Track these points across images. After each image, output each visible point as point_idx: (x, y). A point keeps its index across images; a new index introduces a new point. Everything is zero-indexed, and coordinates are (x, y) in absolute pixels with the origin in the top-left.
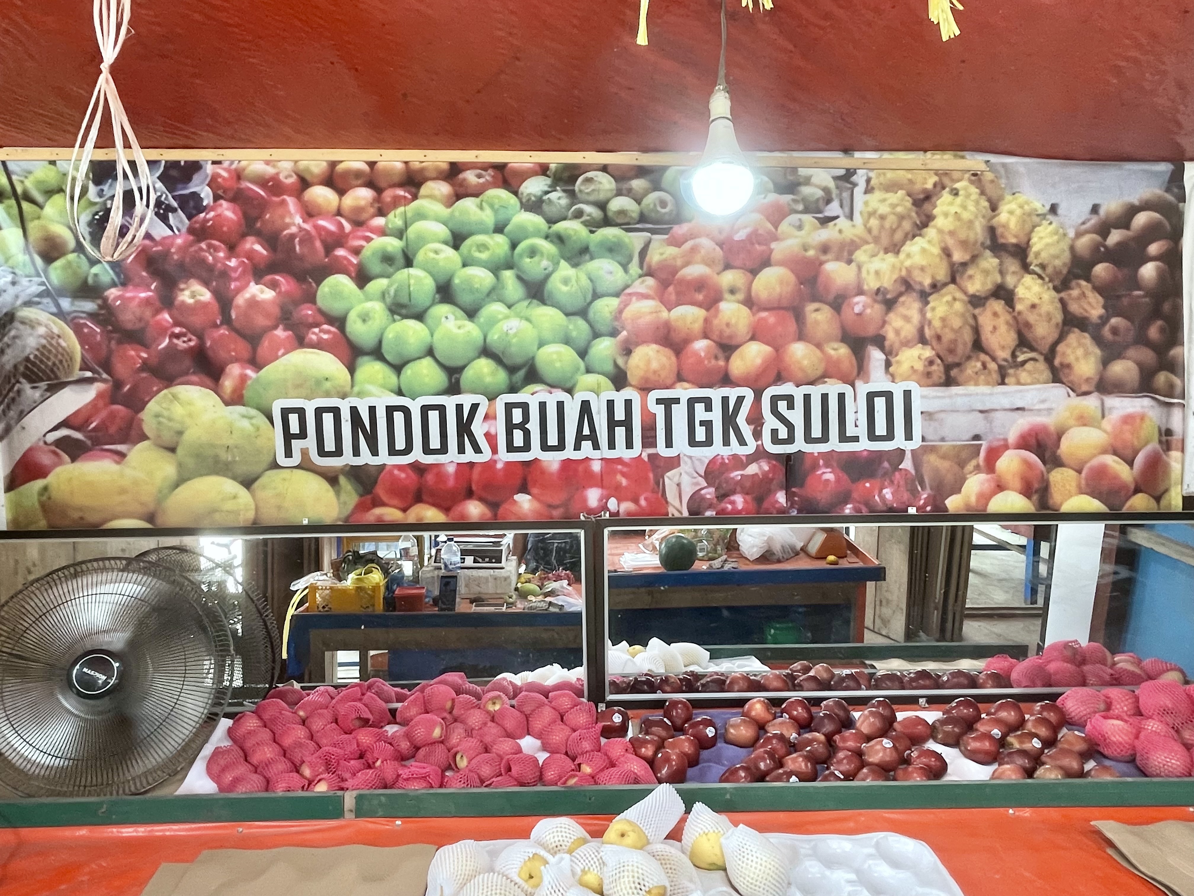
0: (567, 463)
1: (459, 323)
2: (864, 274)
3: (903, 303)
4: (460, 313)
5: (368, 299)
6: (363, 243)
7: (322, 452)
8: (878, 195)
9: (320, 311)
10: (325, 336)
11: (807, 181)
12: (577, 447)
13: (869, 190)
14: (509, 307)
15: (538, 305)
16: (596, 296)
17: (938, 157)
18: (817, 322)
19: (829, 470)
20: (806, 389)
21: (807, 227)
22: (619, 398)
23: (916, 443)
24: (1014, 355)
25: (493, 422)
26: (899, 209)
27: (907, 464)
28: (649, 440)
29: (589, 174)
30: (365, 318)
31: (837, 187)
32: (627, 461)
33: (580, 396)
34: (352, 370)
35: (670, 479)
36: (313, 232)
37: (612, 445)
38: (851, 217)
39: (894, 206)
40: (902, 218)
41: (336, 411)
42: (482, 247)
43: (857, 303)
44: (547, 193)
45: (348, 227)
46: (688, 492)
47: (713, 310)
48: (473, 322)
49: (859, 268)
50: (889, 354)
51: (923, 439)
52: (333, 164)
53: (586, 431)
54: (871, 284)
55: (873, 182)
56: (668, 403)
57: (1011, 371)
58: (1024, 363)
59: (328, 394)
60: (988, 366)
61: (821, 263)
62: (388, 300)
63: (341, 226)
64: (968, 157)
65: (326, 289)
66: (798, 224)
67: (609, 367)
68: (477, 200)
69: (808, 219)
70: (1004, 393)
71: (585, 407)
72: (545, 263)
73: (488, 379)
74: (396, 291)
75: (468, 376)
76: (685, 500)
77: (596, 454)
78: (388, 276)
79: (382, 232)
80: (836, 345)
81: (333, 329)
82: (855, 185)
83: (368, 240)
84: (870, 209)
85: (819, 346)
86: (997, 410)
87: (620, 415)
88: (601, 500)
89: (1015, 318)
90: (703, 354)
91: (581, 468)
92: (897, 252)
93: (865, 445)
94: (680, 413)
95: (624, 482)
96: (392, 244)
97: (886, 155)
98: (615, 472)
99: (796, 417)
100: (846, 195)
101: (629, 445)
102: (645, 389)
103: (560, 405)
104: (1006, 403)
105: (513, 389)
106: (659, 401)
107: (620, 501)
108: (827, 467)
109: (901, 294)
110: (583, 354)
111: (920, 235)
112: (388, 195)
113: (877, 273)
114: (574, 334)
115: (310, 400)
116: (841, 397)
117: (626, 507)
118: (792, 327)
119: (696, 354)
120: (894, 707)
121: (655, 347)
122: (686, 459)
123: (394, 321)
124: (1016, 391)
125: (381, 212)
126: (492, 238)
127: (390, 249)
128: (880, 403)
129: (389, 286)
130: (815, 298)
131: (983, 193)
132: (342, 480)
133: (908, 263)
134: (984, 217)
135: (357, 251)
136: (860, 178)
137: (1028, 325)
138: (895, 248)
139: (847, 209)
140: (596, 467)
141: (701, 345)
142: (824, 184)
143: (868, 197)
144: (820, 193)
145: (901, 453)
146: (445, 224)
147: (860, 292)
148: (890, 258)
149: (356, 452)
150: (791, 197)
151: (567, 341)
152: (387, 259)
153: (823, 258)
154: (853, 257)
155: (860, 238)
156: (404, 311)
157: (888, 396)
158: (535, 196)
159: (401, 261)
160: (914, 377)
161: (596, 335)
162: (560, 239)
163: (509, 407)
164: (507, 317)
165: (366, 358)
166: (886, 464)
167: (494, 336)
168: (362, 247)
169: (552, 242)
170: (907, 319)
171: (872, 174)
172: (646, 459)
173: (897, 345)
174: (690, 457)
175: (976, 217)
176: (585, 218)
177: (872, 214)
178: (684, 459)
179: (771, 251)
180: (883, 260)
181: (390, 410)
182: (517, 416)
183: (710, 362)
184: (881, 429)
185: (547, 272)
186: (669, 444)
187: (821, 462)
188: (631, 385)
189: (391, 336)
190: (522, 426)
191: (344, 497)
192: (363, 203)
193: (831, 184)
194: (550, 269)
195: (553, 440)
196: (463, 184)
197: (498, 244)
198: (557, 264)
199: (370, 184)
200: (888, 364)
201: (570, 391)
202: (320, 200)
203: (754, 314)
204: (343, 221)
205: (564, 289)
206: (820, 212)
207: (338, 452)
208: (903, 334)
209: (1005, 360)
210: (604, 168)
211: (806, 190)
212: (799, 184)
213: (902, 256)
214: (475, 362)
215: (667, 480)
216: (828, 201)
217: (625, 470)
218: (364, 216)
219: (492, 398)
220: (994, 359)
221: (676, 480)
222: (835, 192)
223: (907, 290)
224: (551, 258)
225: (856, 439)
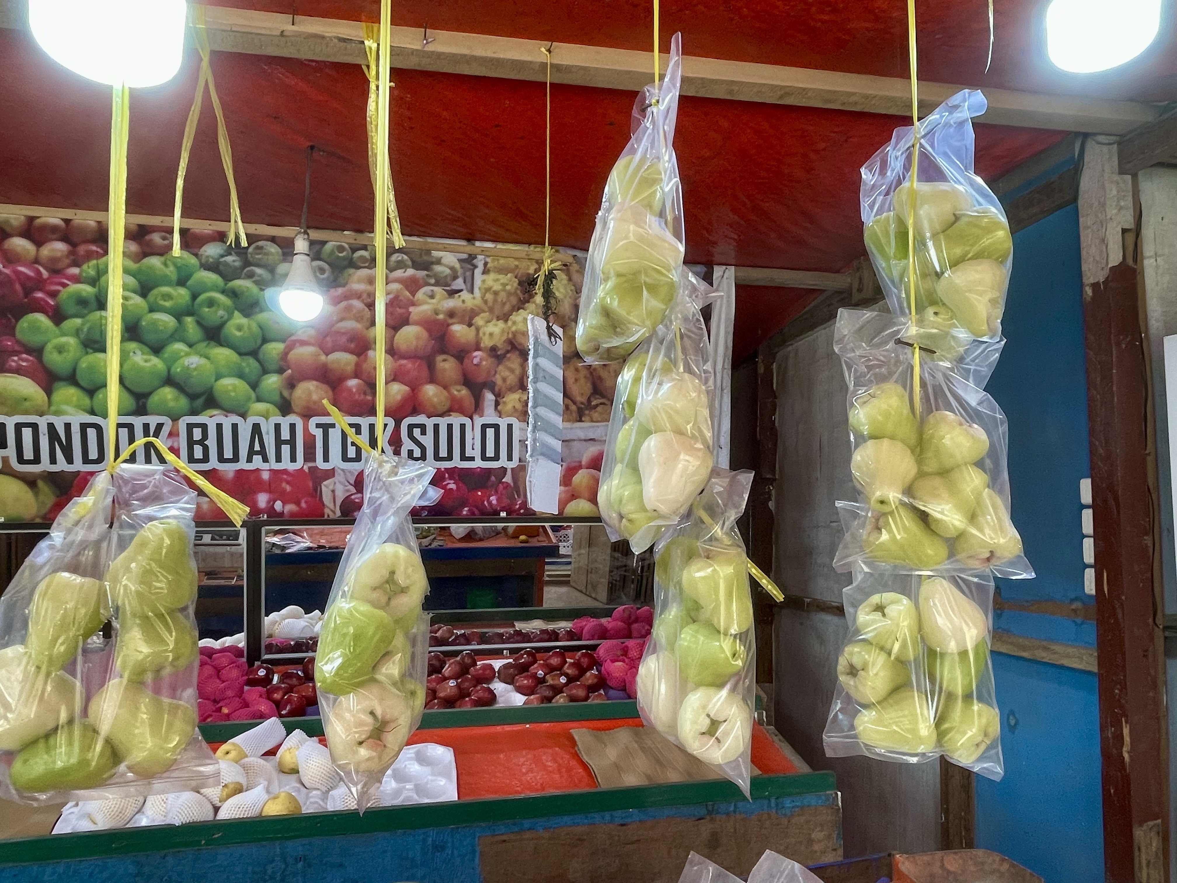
0: (240, 473)
1: (145, 357)
2: (481, 335)
3: (509, 359)
4: (146, 349)
5: (64, 334)
6: (59, 288)
7: (21, 460)
8: (492, 276)
9: (18, 342)
10: (24, 364)
11: (438, 262)
12: (249, 460)
13: (486, 272)
14: (190, 346)
15: (216, 346)
16: (265, 340)
17: (539, 249)
18: (444, 370)
19: (452, 482)
20: (435, 420)
21: (438, 297)
22: (285, 422)
23: (514, 464)
24: (589, 401)
25: (176, 439)
26: (508, 288)
27: (508, 479)
28: (310, 455)
29: (260, 243)
30: (60, 349)
31: (462, 268)
32: (291, 472)
33: (252, 420)
34: (49, 392)
35: (326, 488)
36: (13, 277)
37: (279, 459)
38: (472, 291)
39: (504, 285)
40: (509, 294)
41: (35, 427)
42: (167, 297)
43: (475, 357)
44: (222, 256)
45: (45, 274)
46: (341, 496)
47: (362, 357)
48: (157, 357)
49: (478, 330)
50: (498, 396)
51: (520, 460)
52: (31, 219)
53: (257, 447)
54: (486, 342)
55: (489, 265)
56: (326, 428)
57: (587, 412)
58: (597, 406)
59: (26, 413)
60: (570, 408)
61: (449, 325)
62: (82, 336)
63: (39, 273)
64: (561, 251)
65: (25, 325)
66: (430, 294)
67: (277, 398)
68: (162, 259)
69: (438, 290)
70: (581, 428)
71: (256, 429)
72: (221, 312)
73: (172, 404)
74: (89, 329)
75: (154, 400)
76: (339, 502)
77: (265, 466)
78: (82, 316)
79: (77, 279)
80: (459, 387)
81: (31, 358)
82: (475, 267)
83: (65, 285)
84: (486, 286)
85: (445, 387)
86: (574, 440)
87: (285, 435)
88: (268, 502)
89: (591, 373)
90: (354, 390)
91: (252, 477)
92: (506, 321)
93: (478, 463)
94: (335, 436)
95: (288, 488)
96: (86, 289)
97: (500, 246)
98: (281, 480)
99: (428, 441)
100: (468, 274)
101: (293, 459)
102: (307, 416)
103: (235, 427)
104: (582, 435)
105: (194, 412)
106: (318, 426)
107: (284, 503)
108: (450, 479)
109: (508, 352)
110: (254, 386)
111: (523, 309)
112: (82, 249)
113: (491, 334)
114: (247, 370)
115: (10, 416)
116: (463, 427)
117: (290, 508)
118: (425, 373)
119: (349, 390)
120: (476, 657)
121: (315, 383)
122: (340, 471)
123: (87, 353)
124: (590, 427)
125: (76, 264)
126: (175, 290)
127: (84, 294)
128: (490, 432)
129: (83, 324)
130: (443, 352)
131: (570, 280)
132: (41, 484)
133: (514, 329)
134: (570, 297)
135: (54, 295)
136: (480, 261)
137: (600, 378)
138: (506, 318)
139: (469, 285)
140: (266, 476)
141: (353, 383)
142: (452, 264)
143: (485, 277)
144: (448, 271)
145: (504, 470)
146: (134, 276)
147: (478, 348)
148: (501, 324)
149: (53, 460)
150: (426, 272)
151: (241, 375)
152: (82, 302)
153: (450, 321)
154: (474, 321)
155: (479, 307)
156: (96, 346)
157: (496, 427)
158: (212, 258)
159: (94, 305)
160: (516, 415)
161: (265, 371)
162: (234, 294)
163: (190, 427)
164: (187, 354)
165: (61, 384)
166: (493, 478)
167: (177, 369)
168: (59, 291)
169: (227, 296)
170: (512, 371)
171: (489, 260)
172: (307, 471)
173: (504, 389)
174: (343, 470)
175: (565, 297)
176: (256, 278)
177: (488, 290)
178: (338, 472)
179: (410, 313)
180: (496, 325)
181: (84, 427)
182: (197, 434)
183: (359, 396)
184: (490, 453)
185: (223, 319)
186: (326, 459)
187: (447, 475)
188: (294, 412)
189: (84, 365)
190: (201, 442)
191: (41, 497)
192: (59, 254)
193: (457, 266)
194: (226, 317)
195: (228, 453)
196: (149, 244)
197: (181, 295)
198: (231, 316)
199: (65, 238)
200: (497, 404)
201: (243, 415)
202: (19, 249)
203: (396, 361)
204: (41, 269)
205: (238, 334)
206: (449, 286)
207: (37, 460)
208: (508, 382)
209: (582, 403)
210: (273, 239)
211: (438, 268)
212: (432, 263)
213: (510, 323)
214: (159, 390)
215: (323, 487)
216: (455, 278)
217: (289, 479)
218: (60, 266)
219: (175, 419)
220: (574, 403)
221: (331, 487)
222: (460, 272)
223: (512, 349)
224: (226, 309)
225: (472, 459)
